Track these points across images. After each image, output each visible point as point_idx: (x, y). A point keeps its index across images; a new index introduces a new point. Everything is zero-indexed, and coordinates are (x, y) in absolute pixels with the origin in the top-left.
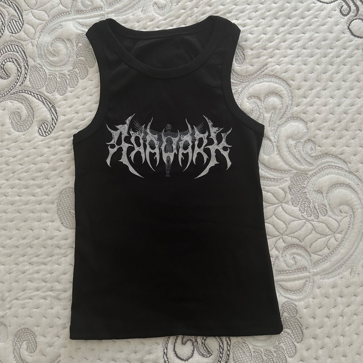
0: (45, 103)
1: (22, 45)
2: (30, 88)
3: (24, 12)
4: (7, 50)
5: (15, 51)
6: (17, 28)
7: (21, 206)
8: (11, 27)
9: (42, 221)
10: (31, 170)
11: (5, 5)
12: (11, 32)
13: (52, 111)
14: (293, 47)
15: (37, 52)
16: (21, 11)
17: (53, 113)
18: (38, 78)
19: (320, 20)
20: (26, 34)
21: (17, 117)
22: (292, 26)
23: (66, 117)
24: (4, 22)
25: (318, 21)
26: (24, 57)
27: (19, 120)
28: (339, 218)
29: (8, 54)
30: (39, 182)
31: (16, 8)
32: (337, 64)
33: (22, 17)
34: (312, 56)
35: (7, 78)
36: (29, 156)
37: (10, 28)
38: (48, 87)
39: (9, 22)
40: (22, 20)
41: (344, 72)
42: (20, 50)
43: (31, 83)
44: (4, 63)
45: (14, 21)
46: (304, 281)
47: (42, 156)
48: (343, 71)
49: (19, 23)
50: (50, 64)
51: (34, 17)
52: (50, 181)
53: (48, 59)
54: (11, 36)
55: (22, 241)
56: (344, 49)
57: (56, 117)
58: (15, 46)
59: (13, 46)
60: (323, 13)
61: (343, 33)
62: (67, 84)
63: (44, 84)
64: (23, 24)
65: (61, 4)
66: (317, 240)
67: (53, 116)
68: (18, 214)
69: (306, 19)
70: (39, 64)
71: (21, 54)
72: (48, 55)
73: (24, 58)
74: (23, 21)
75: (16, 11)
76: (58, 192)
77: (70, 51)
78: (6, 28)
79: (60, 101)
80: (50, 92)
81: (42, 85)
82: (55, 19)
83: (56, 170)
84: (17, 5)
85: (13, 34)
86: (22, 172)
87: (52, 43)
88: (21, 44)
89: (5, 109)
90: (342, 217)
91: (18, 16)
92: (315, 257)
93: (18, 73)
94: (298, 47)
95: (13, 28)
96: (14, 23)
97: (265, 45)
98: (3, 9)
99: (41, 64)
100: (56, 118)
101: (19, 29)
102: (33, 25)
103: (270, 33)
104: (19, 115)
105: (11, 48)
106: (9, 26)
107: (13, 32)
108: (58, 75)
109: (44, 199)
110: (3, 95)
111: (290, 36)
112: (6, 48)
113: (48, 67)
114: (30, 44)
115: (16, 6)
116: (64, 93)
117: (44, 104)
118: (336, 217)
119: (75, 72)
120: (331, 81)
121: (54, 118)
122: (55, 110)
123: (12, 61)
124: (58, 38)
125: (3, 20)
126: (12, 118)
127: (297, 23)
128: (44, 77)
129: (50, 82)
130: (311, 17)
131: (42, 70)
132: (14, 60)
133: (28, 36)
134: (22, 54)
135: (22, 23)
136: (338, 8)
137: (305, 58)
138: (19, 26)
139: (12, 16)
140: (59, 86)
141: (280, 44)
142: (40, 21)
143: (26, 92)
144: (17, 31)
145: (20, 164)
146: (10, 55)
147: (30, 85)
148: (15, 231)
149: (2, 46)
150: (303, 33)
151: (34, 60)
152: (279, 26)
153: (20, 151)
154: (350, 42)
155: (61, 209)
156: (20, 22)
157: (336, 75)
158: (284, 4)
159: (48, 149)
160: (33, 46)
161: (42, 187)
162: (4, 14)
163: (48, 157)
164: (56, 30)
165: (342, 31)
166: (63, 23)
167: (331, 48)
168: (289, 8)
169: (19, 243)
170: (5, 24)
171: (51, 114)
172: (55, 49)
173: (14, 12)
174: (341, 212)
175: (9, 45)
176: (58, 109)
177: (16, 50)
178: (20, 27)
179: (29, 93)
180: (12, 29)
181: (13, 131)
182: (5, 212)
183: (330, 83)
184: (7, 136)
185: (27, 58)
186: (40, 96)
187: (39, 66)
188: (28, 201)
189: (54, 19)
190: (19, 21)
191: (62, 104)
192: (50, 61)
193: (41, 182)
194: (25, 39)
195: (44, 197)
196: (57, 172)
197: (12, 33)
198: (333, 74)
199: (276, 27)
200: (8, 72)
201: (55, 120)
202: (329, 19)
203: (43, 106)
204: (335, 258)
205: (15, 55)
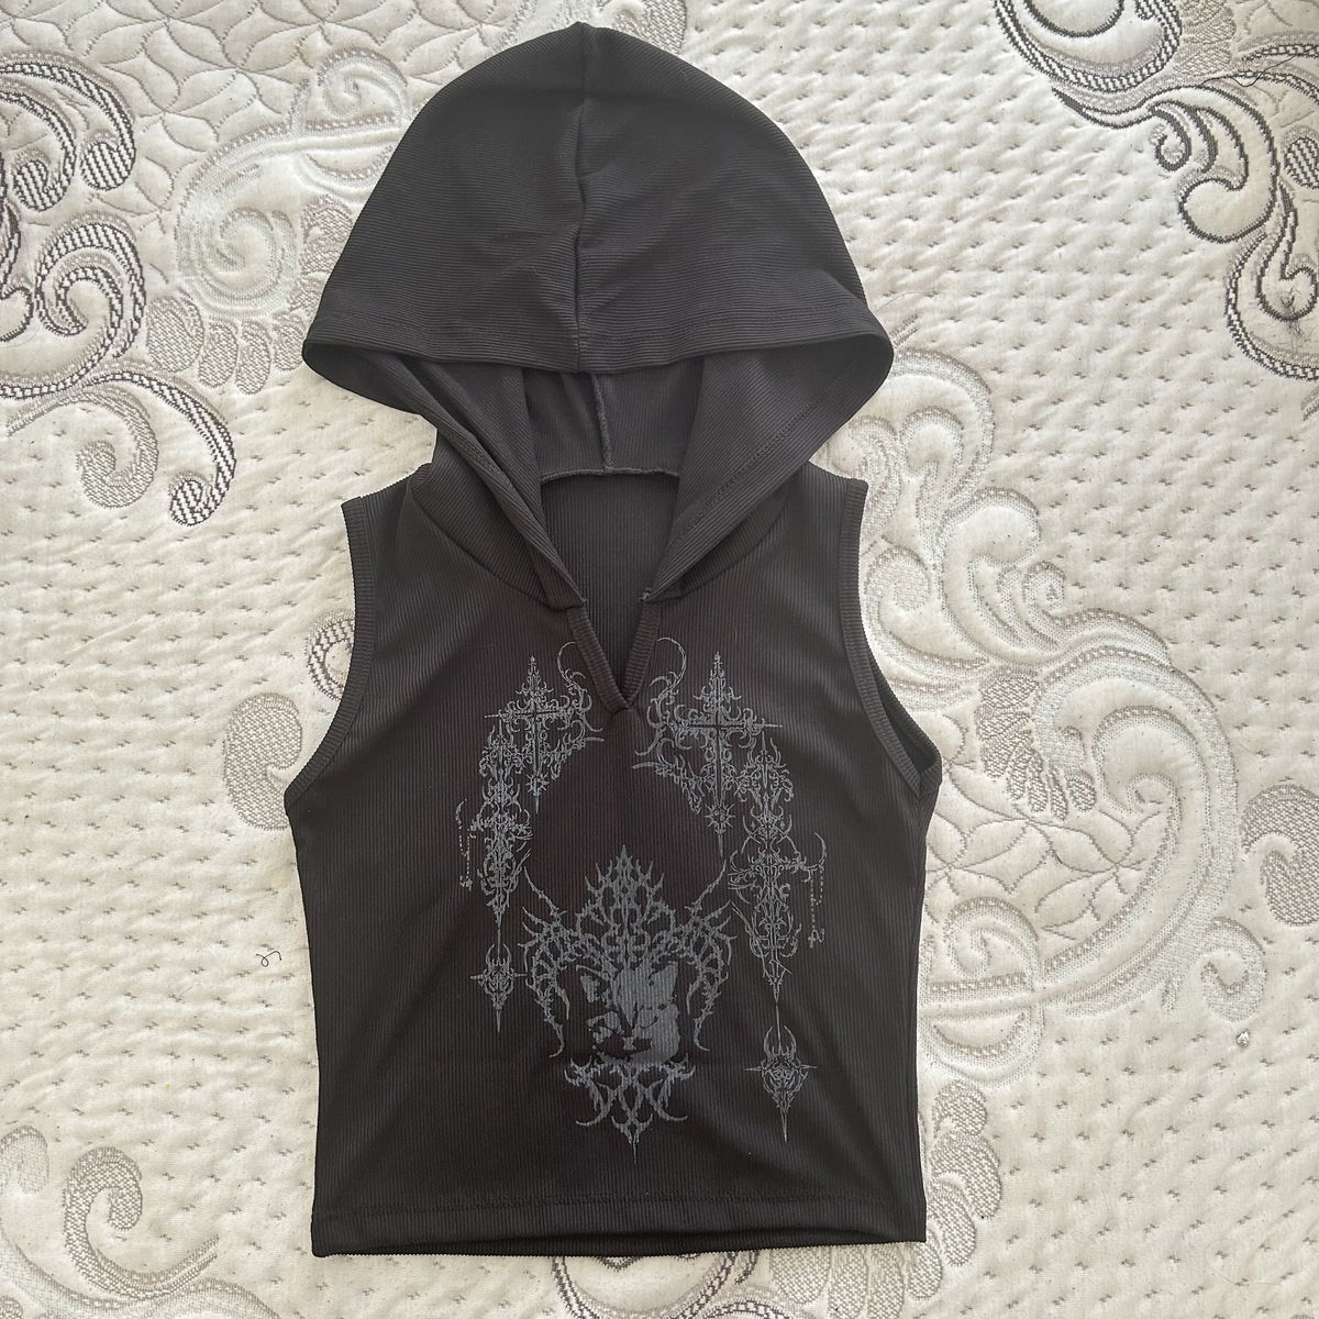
0: (196, 416)
1: (128, 227)
2: (148, 365)
3: (138, 118)
4: (77, 241)
5: (106, 244)
6: (114, 170)
7: (104, 747)
8: (94, 166)
9: (175, 801)
10: (144, 631)
11: (78, 95)
12: (93, 182)
13: (217, 444)
14: (1002, 263)
15: (175, 252)
16: (129, 115)
17: (220, 448)
18: (177, 334)
19: (1091, 180)
20: (143, 192)
21: (103, 459)
22: (1000, 196)
23: (262, 465)
24: (70, 149)
25: (1086, 182)
26: (133, 266)
27: (109, 470)
28: (1132, 818)
29: (82, 255)
30: (167, 673)
31: (111, 105)
32: (1142, 322)
33: (131, 137)
34: (1064, 295)
35: (75, 331)
36: (137, 588)
37: (91, 170)
38: (206, 365)
39: (89, 152)
40: (129, 145)
41: (1164, 348)
42: (120, 244)
43: (152, 351)
44: (67, 283)
45: (103, 147)
46: (1014, 1017)
47: (181, 589)
48: (1159, 346)
49: (121, 156)
50: (215, 289)
51: (172, 137)
52: (202, 669)
53: (211, 274)
54: (93, 195)
55: (104, 864)
56: (1166, 274)
57: (231, 462)
58: (106, 228)
59: (99, 228)
60: (1102, 158)
61: (1164, 224)
62: (268, 357)
63: (193, 357)
64: (133, 160)
65: (261, 100)
66: (1061, 886)
67: (220, 459)
68: (96, 774)
69: (1048, 177)
70: (182, 291)
71: (123, 257)
72: (208, 260)
73: (133, 270)
74: (133, 148)
75: (111, 115)
76: (227, 705)
77: (283, 250)
78: (78, 170)
79: (244, 412)
80: (213, 383)
81: (186, 357)
82: (239, 145)
83: (225, 634)
84: (116, 97)
85: (100, 191)
86: (111, 639)
87: (227, 223)
88: (124, 224)
89: (63, 432)
90: (1143, 816)
91: (117, 134)
92: (1052, 943)
93: (111, 316)
94: (1017, 265)
95: (101, 172)
96: (102, 155)
97: (914, 256)
98: (70, 107)
99: (188, 291)
100: (229, 466)
101: (120, 173)
102: (167, 165)
103: (930, 216)
104: (108, 453)
105: (93, 237)
106: (89, 165)
107: (99, 184)
108: (240, 328)
109: (182, 728)
110: (61, 386)
111: (994, 227)
112: (75, 236)
113: (208, 300)
114: (155, 224)
115: (114, 100)
116: (259, 385)
117: (194, 421)
118: (1125, 815)
119: (295, 319)
120: (1120, 376)
121: (223, 464)
122: (227, 442)
123: (94, 277)
124: (245, 209)
125: (68, 144)
126: (85, 462)
127: (1019, 188)
128: (193, 333)
129: (214, 348)
130: (1062, 169)
131: (191, 310)
132: (100, 275)
133: (148, 199)
134: (126, 254)
135: (130, 155)
136: (1151, 143)
137: (1040, 301)
138: (120, 164)
139: (98, 131)
140: (245, 364)
141: (961, 251)
142: (190, 150)
143: (136, 378)
144: (114, 180)
145: (109, 613)
146: (89, 259)
147: (148, 358)
148: (83, 827)
149: (62, 229)
150: (1037, 220)
151: (165, 277)
152: (959, 195)
153: (107, 570)
154: (1186, 253)
155: (235, 763)
156: (123, 152)
157: (1137, 358)
158: (976, 125)
159: (200, 567)
160: (164, 233)
161: (176, 689)
162: (71, 125)
163: (199, 591)
164: (241, 180)
165: (1161, 218)
166: (264, 161)
167: (1123, 272)
168: (992, 139)
169: (95, 868)
170: (76, 156)
171: (214, 451)
172: (235, 243)
173: (105, 118)
174: (1140, 798)
175: (85, 224)
176: (239, 436)
177: (109, 241)
178: (122, 169)
179: (146, 382)
180: (98, 175)
181: (89, 504)
182: (53, 767)
183: (1118, 383)
184: (69, 520)
185: (141, 270)
186: (181, 393)
187: (178, 295)
188: (129, 733)
189: (235, 145)
190: (122, 148)
191: (249, 421)
192: (217, 280)
193: (175, 671)
194: (137, 206)
195: (182, 722)
196: (228, 641)
197: (98, 187)
198: (1126, 354)
199: (950, 197)
200: (79, 312)
201: (227, 474)
202: (1119, 178)
203: (191, 427)
204: (1113, 947)
205: (104, 258)
